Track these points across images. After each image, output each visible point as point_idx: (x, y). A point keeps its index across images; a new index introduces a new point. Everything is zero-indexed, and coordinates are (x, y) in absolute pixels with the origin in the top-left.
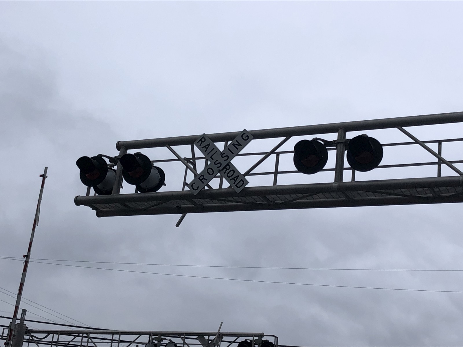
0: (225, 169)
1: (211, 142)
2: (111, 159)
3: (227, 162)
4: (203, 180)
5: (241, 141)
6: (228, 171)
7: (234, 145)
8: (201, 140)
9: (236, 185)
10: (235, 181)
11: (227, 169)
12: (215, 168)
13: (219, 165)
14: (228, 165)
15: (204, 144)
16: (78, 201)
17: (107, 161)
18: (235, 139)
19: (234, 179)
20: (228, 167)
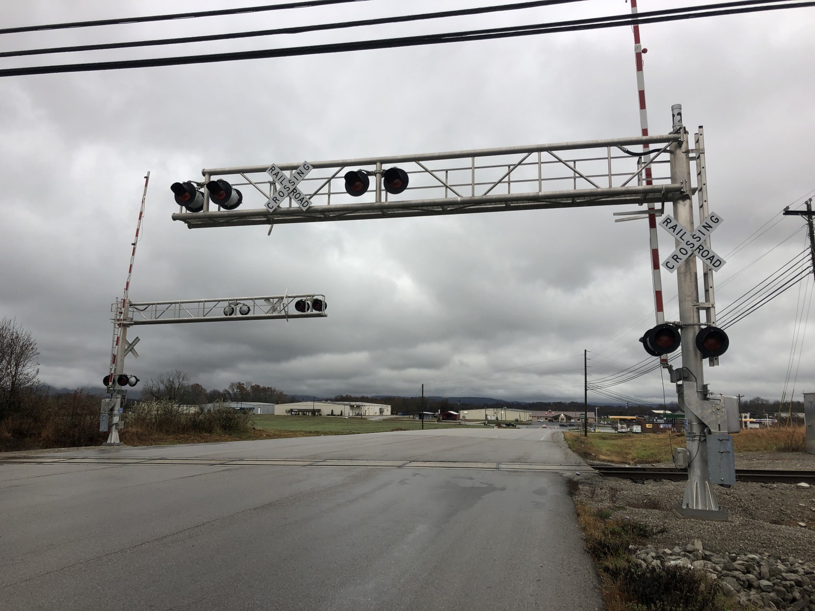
0: (293, 193)
1: (279, 170)
2: (198, 184)
3: (294, 187)
4: (276, 201)
5: (304, 171)
6: (295, 194)
7: (298, 173)
8: (271, 169)
9: (302, 205)
10: (302, 201)
11: (294, 192)
12: (285, 191)
13: (288, 189)
14: (295, 189)
15: (274, 172)
16: (175, 218)
17: (195, 185)
18: (298, 169)
19: (300, 200)
20: (295, 191)
